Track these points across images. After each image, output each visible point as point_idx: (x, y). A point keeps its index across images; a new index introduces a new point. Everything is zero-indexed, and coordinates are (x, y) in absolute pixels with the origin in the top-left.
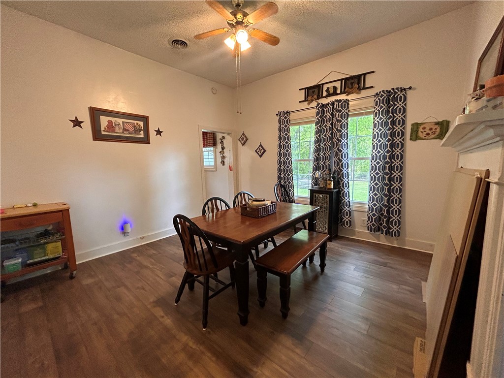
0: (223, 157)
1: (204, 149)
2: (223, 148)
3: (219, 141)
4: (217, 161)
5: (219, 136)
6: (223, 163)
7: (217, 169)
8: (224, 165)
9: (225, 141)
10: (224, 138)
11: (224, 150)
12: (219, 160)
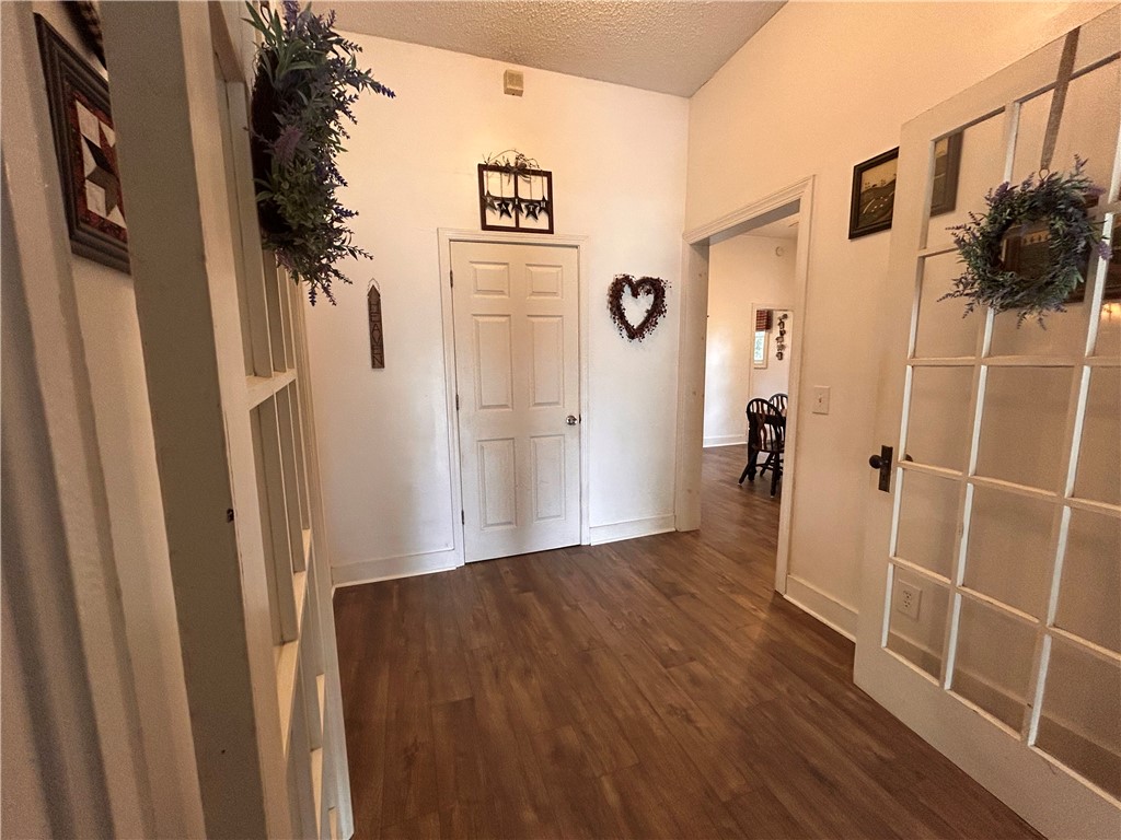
0: (782, 347)
1: (757, 334)
2: (782, 333)
3: (776, 321)
4: (770, 352)
5: (777, 316)
6: (780, 356)
7: (769, 365)
8: (781, 359)
9: (786, 322)
10: (785, 316)
11: (785, 336)
12: (774, 351)
